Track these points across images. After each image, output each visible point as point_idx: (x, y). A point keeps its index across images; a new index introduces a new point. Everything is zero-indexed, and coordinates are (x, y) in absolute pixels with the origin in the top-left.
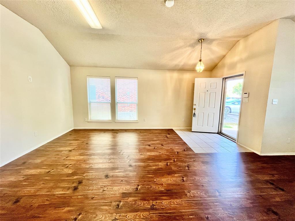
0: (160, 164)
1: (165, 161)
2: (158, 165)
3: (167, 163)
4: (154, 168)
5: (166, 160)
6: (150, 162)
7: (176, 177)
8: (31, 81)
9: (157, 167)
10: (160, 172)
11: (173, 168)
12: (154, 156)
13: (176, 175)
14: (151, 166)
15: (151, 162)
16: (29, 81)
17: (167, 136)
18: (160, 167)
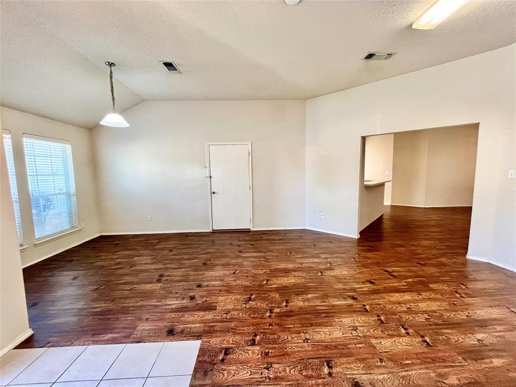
0: (301, 304)
1: (291, 311)
2: (304, 301)
3: (286, 306)
4: (310, 296)
5: (289, 314)
6: (321, 306)
7: (275, 284)
9: (304, 296)
10: (299, 290)
11: (277, 296)
12: (320, 325)
13: (275, 286)
14: (317, 298)
15: (318, 307)
18: (300, 298)
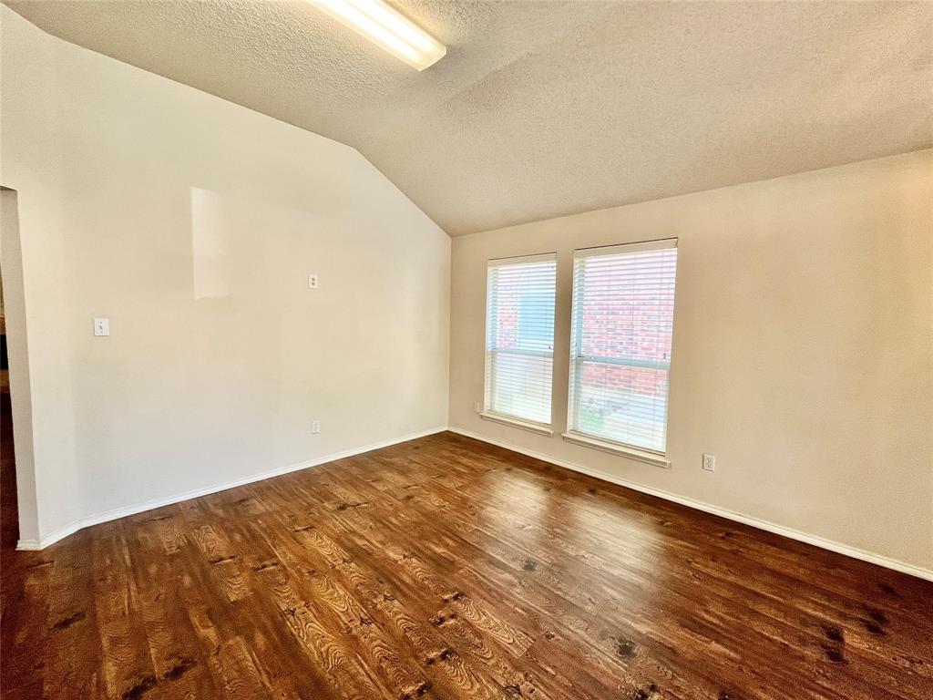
8: (315, 287)
16: (311, 286)
17: (835, 634)
